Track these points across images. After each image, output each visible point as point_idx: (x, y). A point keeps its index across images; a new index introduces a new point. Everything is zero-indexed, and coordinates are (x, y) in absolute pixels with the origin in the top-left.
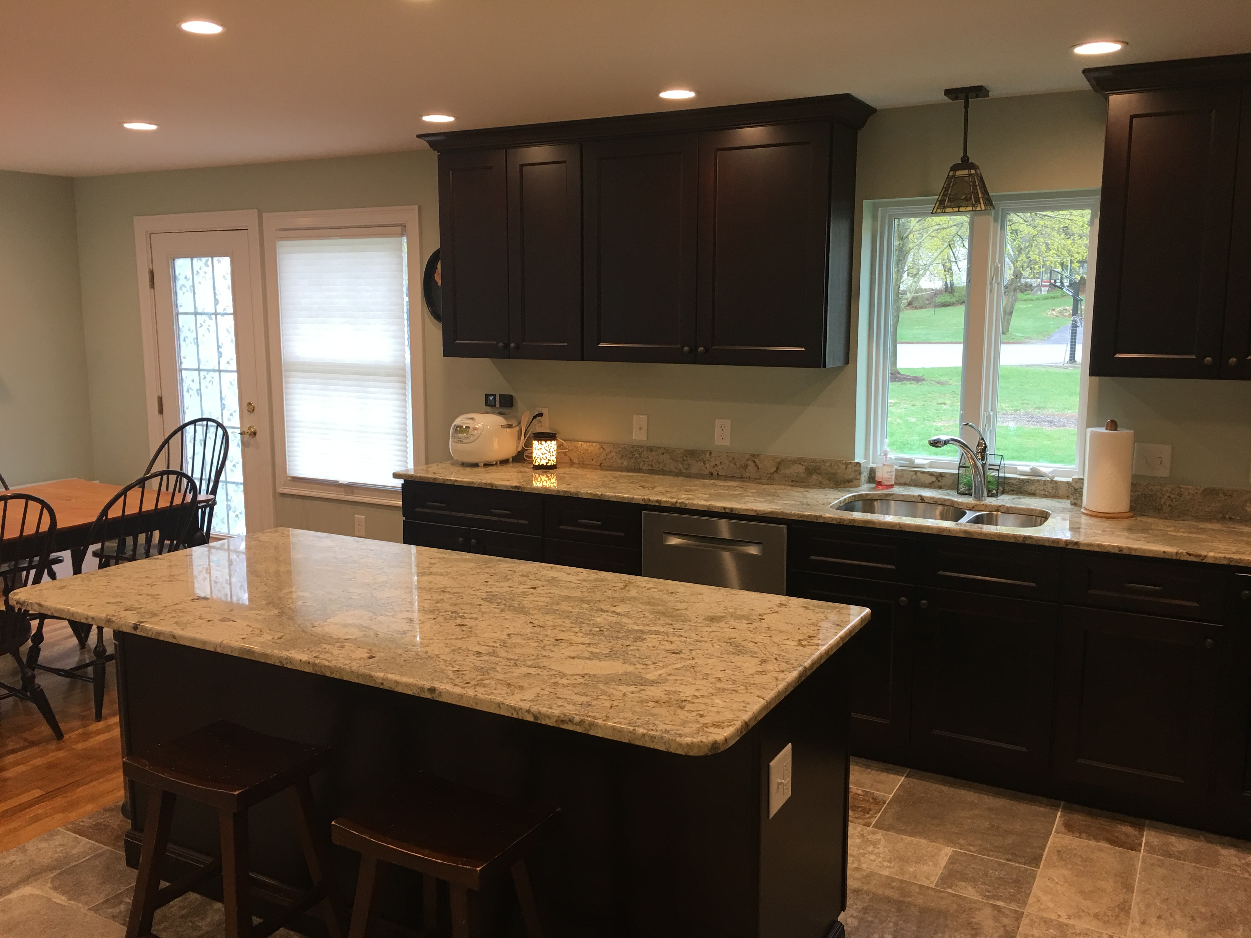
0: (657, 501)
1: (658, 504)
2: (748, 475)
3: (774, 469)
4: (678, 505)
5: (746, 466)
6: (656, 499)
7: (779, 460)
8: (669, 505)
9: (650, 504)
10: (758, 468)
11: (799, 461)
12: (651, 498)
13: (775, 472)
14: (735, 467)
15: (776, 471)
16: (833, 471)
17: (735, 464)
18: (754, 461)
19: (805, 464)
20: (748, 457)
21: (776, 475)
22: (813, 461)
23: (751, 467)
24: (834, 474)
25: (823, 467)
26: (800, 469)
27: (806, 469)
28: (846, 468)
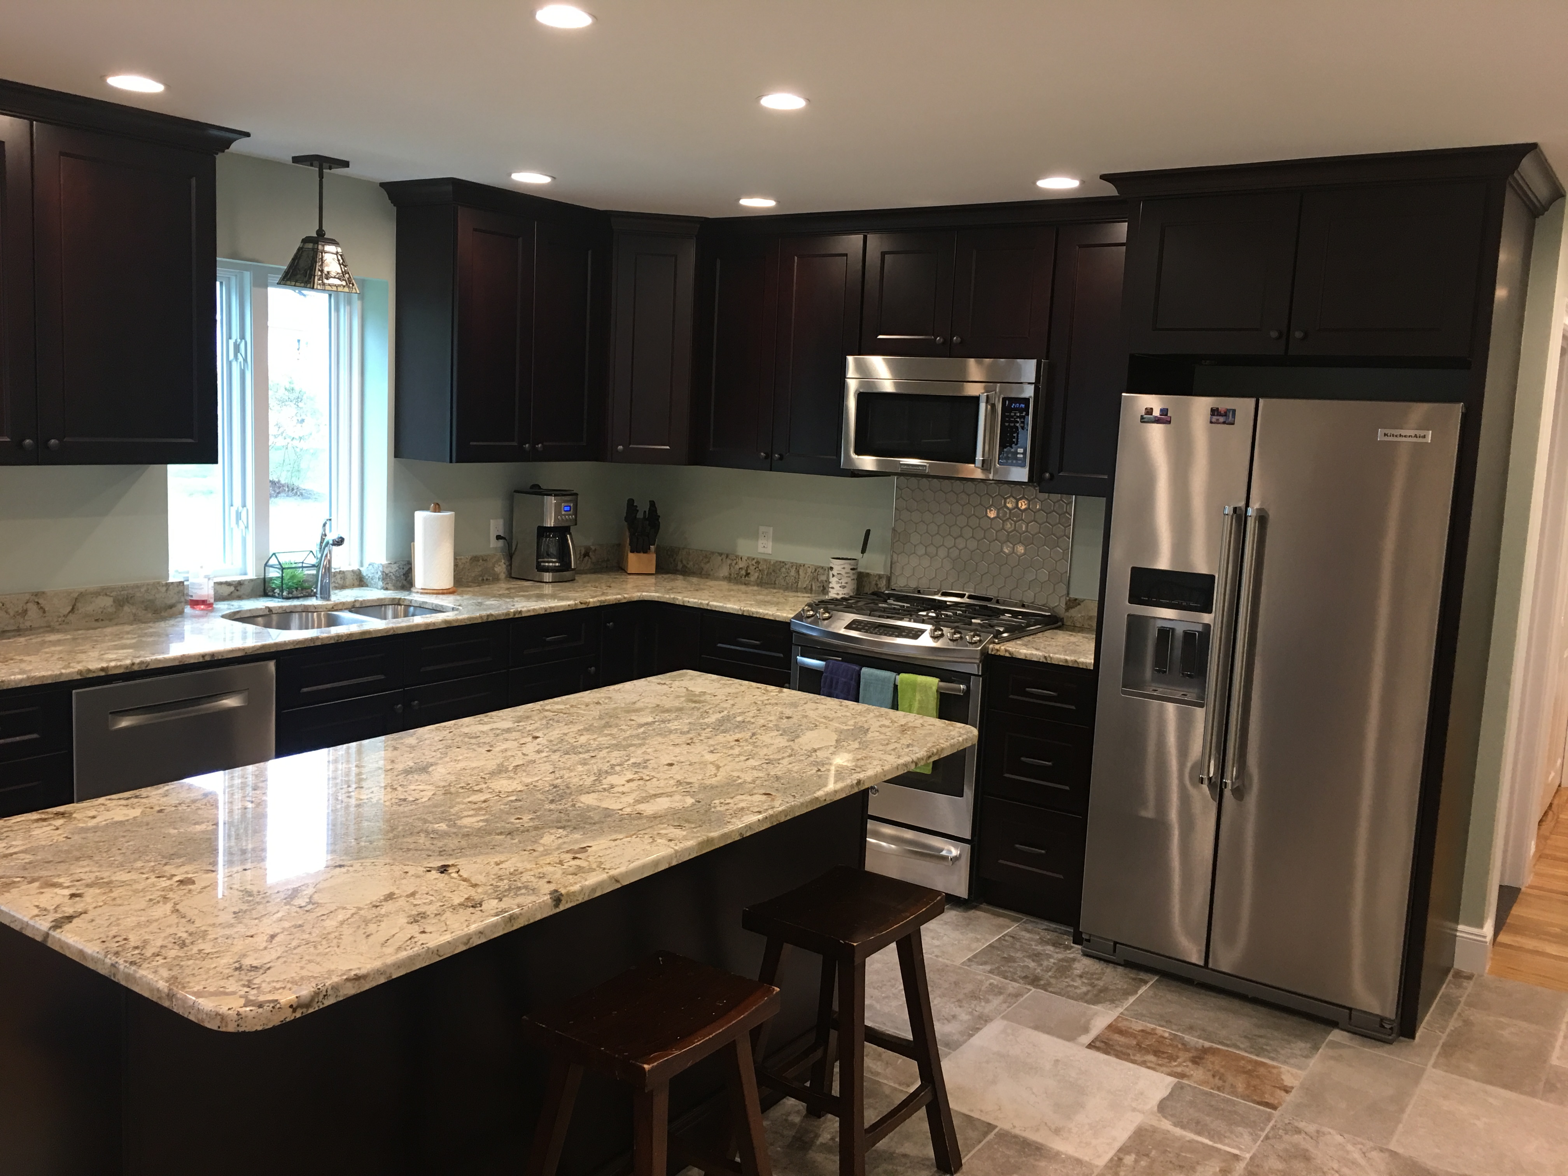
0: (103, 669)
1: (103, 674)
2: (28, 624)
3: (70, 608)
4: (136, 668)
5: (25, 611)
6: (100, 666)
7: (76, 595)
8: (121, 671)
9: (91, 675)
10: (44, 612)
11: (103, 592)
12: (91, 667)
13: (69, 613)
14: (7, 616)
15: (72, 610)
16: (151, 597)
17: (7, 612)
18: (38, 603)
19: (114, 594)
20: (27, 597)
21: (71, 617)
22: (123, 588)
23: (33, 609)
24: (152, 601)
25: (138, 594)
26: (106, 602)
27: (114, 601)
28: (167, 590)
